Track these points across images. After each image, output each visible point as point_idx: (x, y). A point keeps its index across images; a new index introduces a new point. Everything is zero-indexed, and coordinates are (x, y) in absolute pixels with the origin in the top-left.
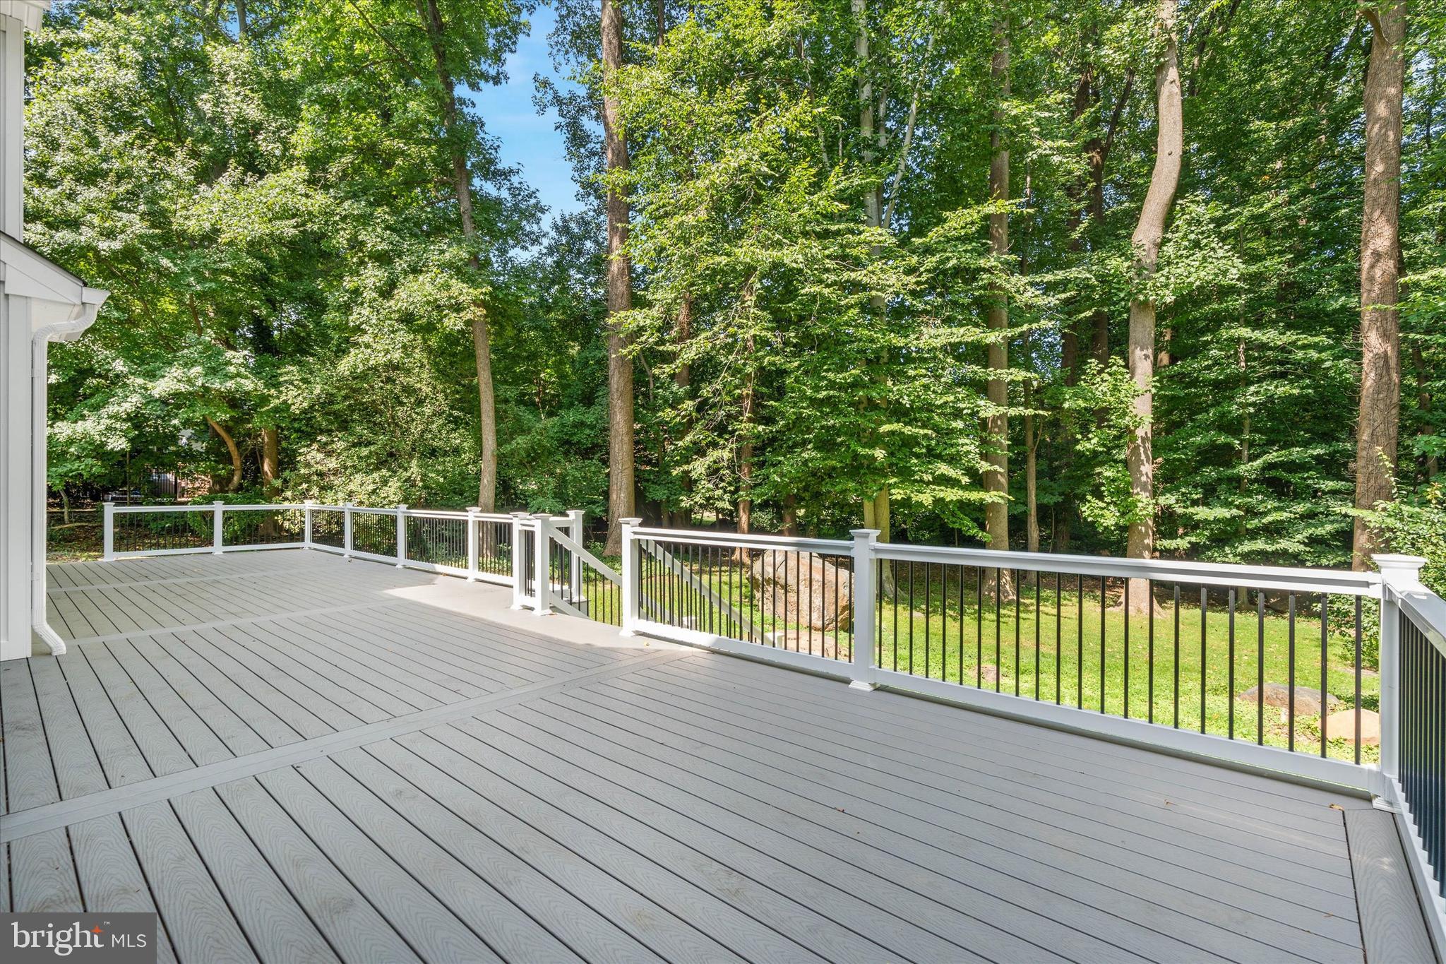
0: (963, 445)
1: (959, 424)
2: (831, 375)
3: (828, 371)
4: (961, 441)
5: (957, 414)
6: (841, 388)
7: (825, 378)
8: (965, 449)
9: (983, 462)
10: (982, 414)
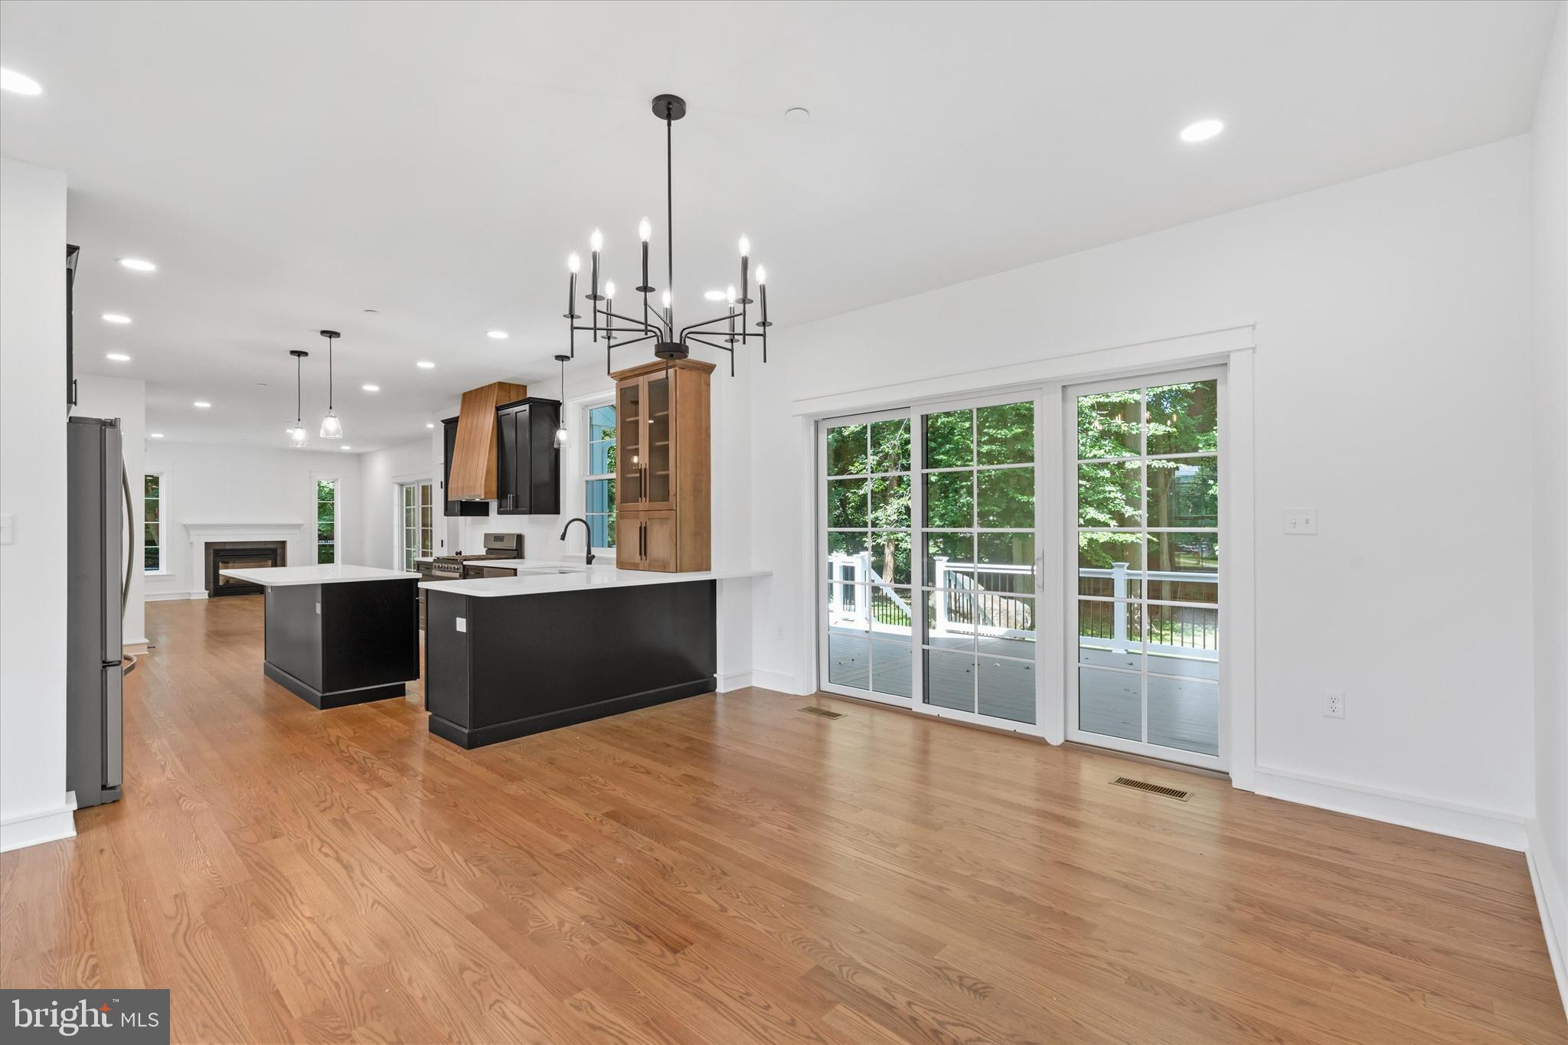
0: (1110, 492)
1: (1106, 474)
2: (992, 431)
3: (989, 427)
4: (1108, 488)
5: (1104, 465)
6: (1004, 442)
7: (987, 434)
8: (1112, 495)
9: (1127, 507)
10: (1128, 465)
